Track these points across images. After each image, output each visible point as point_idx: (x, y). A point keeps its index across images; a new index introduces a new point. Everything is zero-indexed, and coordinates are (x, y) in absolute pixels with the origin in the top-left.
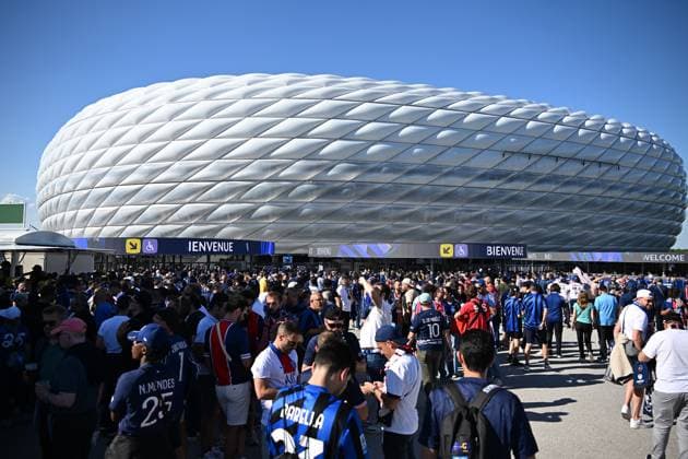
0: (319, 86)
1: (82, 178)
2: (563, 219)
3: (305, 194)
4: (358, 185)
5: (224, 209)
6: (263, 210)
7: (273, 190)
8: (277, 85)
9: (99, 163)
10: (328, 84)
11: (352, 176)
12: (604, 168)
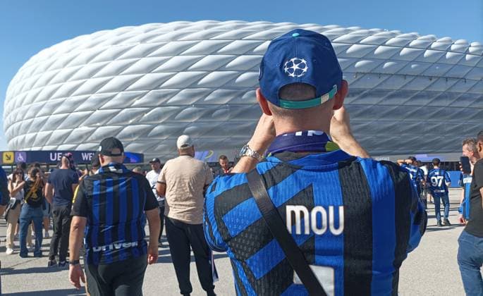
0: (199, 30)
1: (28, 110)
2: (415, 127)
3: (190, 115)
4: (232, 106)
5: (127, 129)
6: (157, 129)
7: (165, 113)
8: (168, 31)
9: (37, 99)
10: (206, 28)
11: (226, 100)
12: (451, 83)
